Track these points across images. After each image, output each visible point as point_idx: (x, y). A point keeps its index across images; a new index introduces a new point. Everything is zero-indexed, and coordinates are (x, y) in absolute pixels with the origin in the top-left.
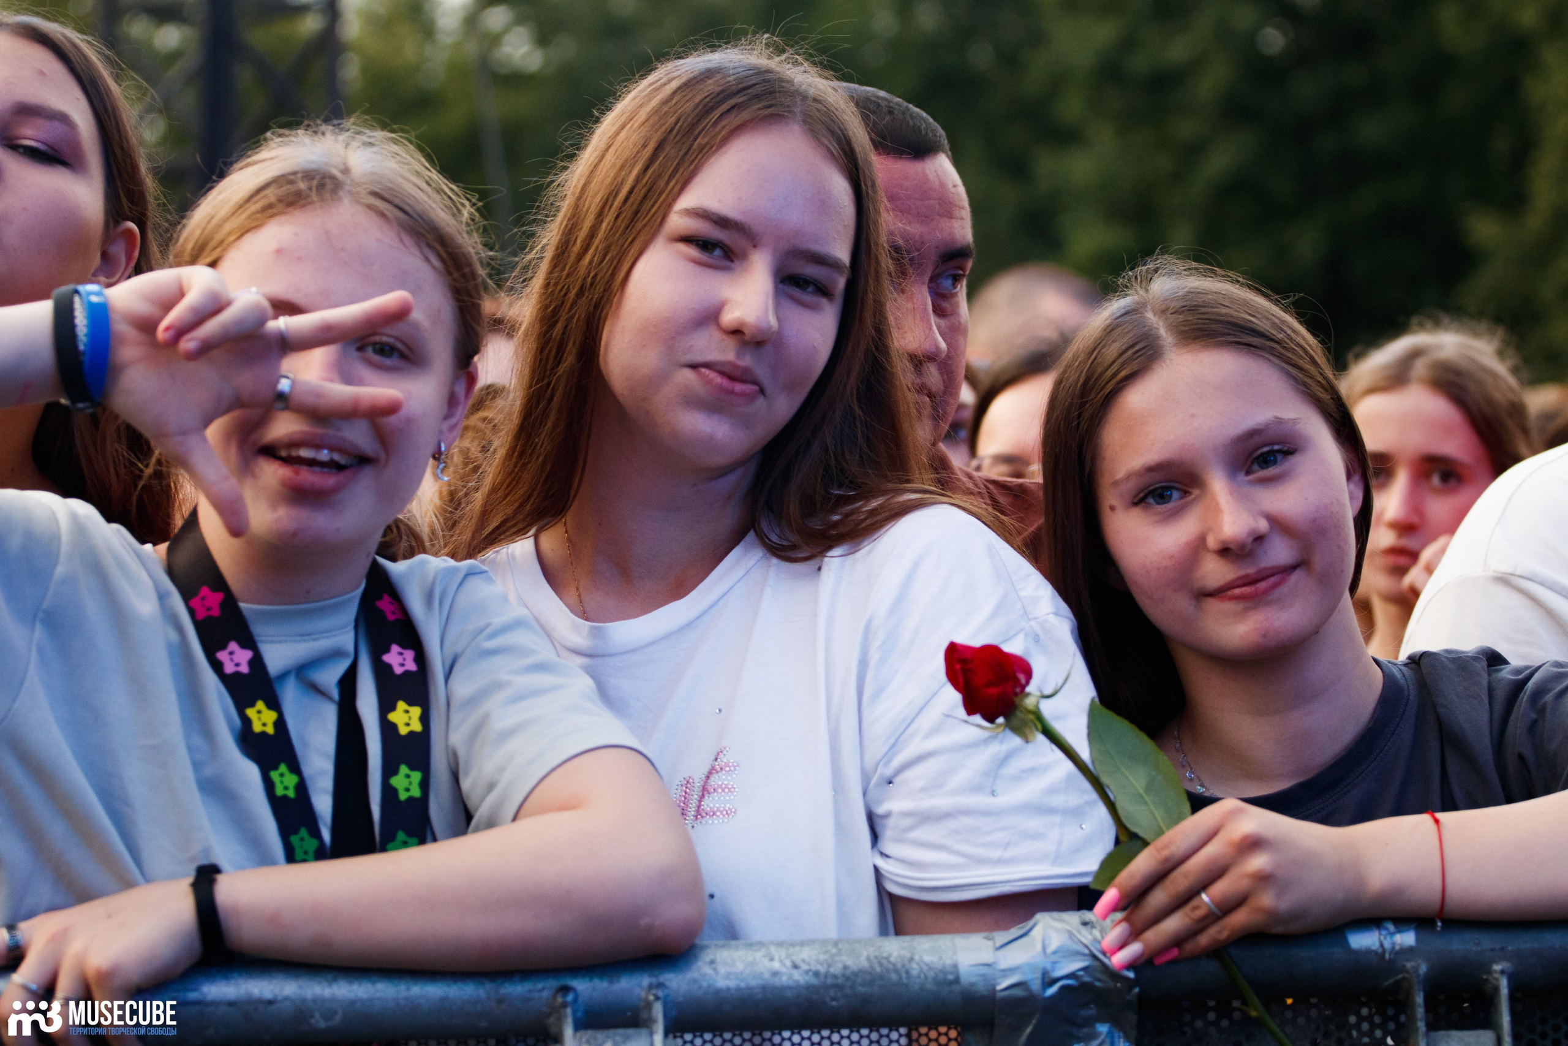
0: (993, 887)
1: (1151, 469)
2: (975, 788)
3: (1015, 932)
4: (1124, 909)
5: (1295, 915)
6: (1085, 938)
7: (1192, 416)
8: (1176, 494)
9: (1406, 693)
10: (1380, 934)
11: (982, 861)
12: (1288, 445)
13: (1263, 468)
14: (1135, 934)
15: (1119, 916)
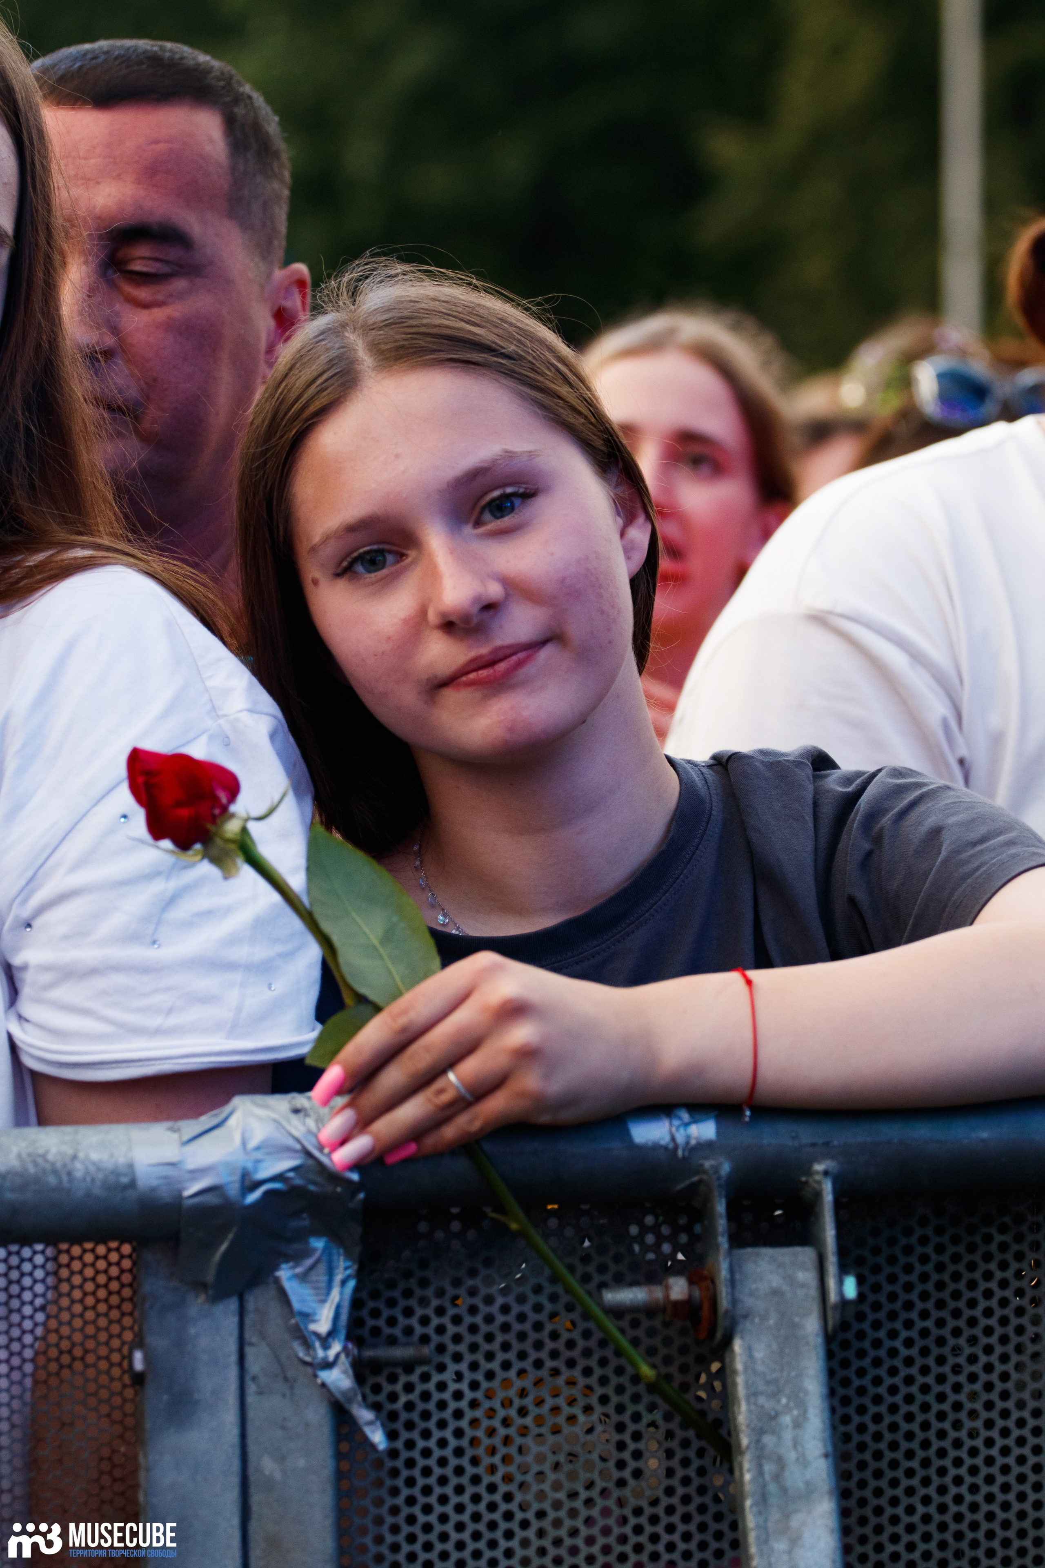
0: (148, 1065)
1: (352, 528)
2: (132, 937)
3: (206, 1121)
4: (350, 1091)
5: (568, 1100)
6: (296, 1128)
7: (397, 456)
8: (390, 558)
9: (708, 806)
10: (671, 1125)
11: (137, 1031)
12: (525, 486)
13: (497, 518)
14: (362, 1124)
15: (340, 1101)
